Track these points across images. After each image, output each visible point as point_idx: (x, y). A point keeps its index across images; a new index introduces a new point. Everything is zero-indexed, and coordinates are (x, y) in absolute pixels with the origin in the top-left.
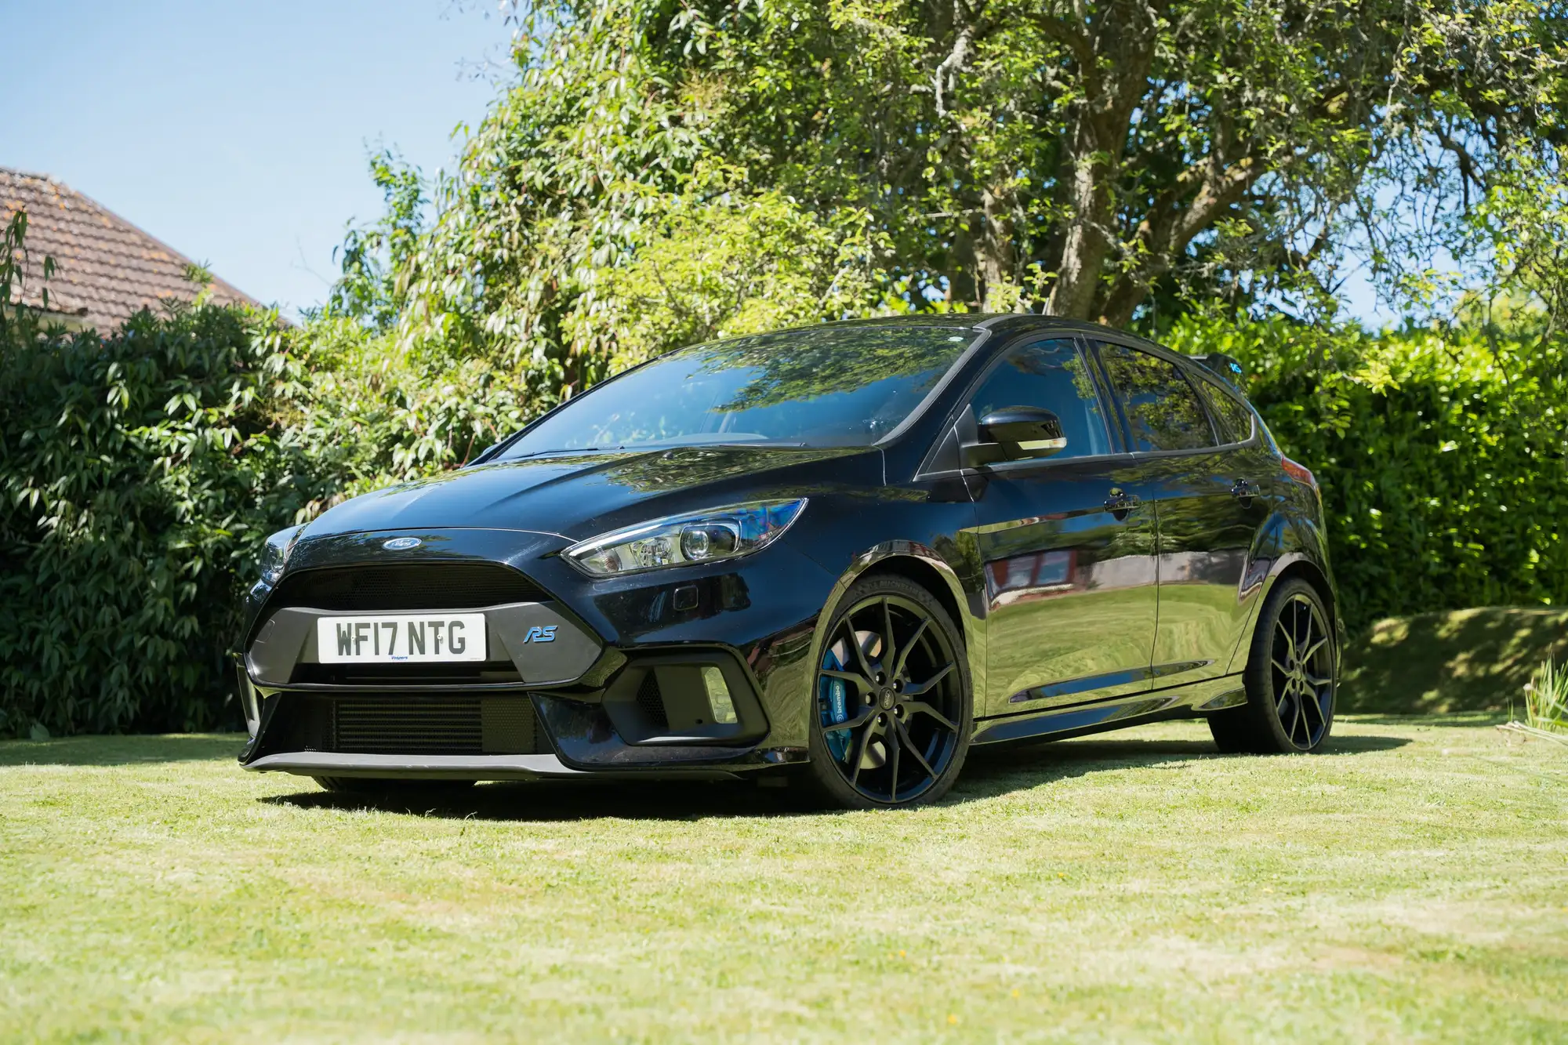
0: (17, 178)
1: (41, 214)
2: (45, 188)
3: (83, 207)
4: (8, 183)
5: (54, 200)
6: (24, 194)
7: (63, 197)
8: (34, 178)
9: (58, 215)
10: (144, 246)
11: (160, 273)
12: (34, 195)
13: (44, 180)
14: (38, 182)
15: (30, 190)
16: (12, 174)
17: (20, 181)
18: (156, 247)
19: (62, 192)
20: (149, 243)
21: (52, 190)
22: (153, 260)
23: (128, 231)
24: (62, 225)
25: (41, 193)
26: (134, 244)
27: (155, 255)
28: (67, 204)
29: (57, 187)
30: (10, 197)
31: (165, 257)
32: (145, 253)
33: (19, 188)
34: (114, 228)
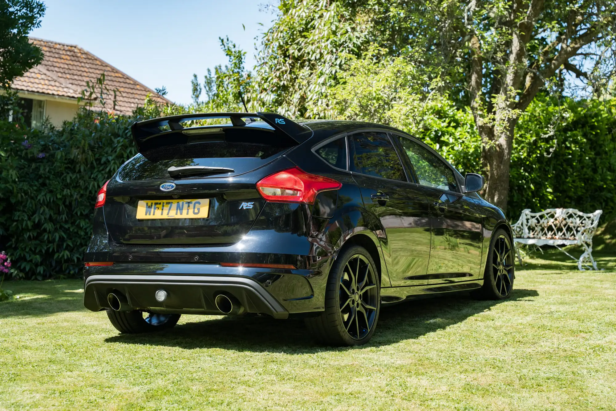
0: (65, 47)
1: (75, 61)
2: (76, 50)
3: (90, 57)
4: (62, 49)
5: (79, 55)
6: (68, 53)
7: (82, 54)
8: (71, 47)
9: (81, 60)
10: (113, 72)
11: (119, 82)
12: (72, 53)
13: (75, 47)
14: (73, 48)
15: (70, 51)
16: (64, 45)
17: (67, 48)
18: (117, 72)
19: (82, 52)
20: (114, 70)
21: (78, 51)
22: (116, 77)
23: (107, 66)
24: (83, 64)
25: (74, 52)
26: (109, 71)
27: (117, 75)
28: (84, 56)
29: (80, 50)
30: (63, 54)
31: (121, 76)
32: (113, 74)
33: (67, 51)
34: (101, 65)
